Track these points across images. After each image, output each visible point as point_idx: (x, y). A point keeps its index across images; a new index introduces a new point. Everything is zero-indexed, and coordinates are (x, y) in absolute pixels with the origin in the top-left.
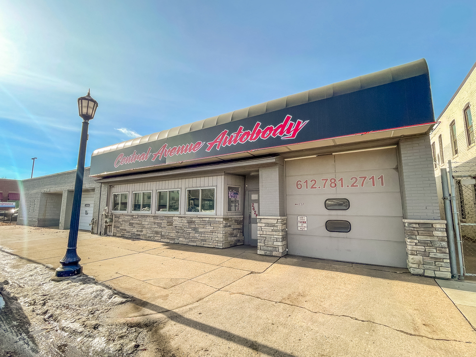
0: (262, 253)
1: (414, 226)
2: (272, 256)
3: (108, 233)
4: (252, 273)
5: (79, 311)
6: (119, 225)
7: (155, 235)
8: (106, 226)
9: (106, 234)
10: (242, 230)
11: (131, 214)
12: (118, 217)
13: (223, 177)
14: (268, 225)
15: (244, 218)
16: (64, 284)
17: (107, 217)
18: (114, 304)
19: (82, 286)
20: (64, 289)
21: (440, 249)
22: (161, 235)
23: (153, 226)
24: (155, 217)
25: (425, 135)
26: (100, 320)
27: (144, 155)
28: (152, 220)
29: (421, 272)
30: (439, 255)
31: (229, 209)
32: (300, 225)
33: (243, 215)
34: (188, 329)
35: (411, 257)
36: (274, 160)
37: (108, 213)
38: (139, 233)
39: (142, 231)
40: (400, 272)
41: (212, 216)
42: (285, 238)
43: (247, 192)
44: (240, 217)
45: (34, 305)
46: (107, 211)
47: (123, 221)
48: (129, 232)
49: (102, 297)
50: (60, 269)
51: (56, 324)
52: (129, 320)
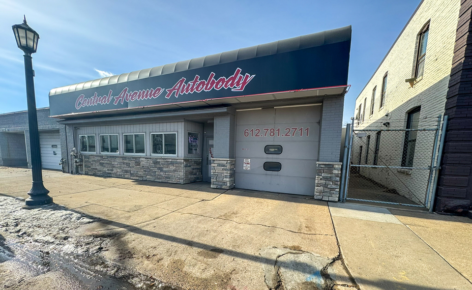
0: (215, 186)
1: (322, 166)
2: (222, 189)
3: (80, 172)
4: (203, 200)
5: (50, 229)
6: (89, 164)
7: (125, 174)
8: (76, 165)
9: (77, 173)
10: (201, 170)
11: (100, 155)
12: (88, 157)
13: (183, 123)
14: (219, 165)
15: (202, 160)
16: (35, 211)
17: (76, 157)
18: (82, 223)
19: (53, 212)
20: (35, 214)
21: (335, 183)
22: (131, 173)
23: (123, 166)
24: (124, 158)
25: (341, 96)
26: (69, 234)
27: (105, 97)
28: (121, 160)
29: (320, 197)
30: (334, 186)
31: (189, 153)
32: (245, 165)
33: (202, 157)
34: (144, 236)
35: (316, 188)
36: (226, 110)
37: (76, 154)
38: (109, 172)
39: (112, 170)
40: (308, 198)
41: (174, 158)
42: (233, 175)
43: (205, 138)
44: (199, 159)
45: (7, 226)
46: (76, 152)
47: (93, 161)
48: (100, 171)
49: (71, 219)
50: (29, 199)
51: (30, 238)
52: (95, 233)
